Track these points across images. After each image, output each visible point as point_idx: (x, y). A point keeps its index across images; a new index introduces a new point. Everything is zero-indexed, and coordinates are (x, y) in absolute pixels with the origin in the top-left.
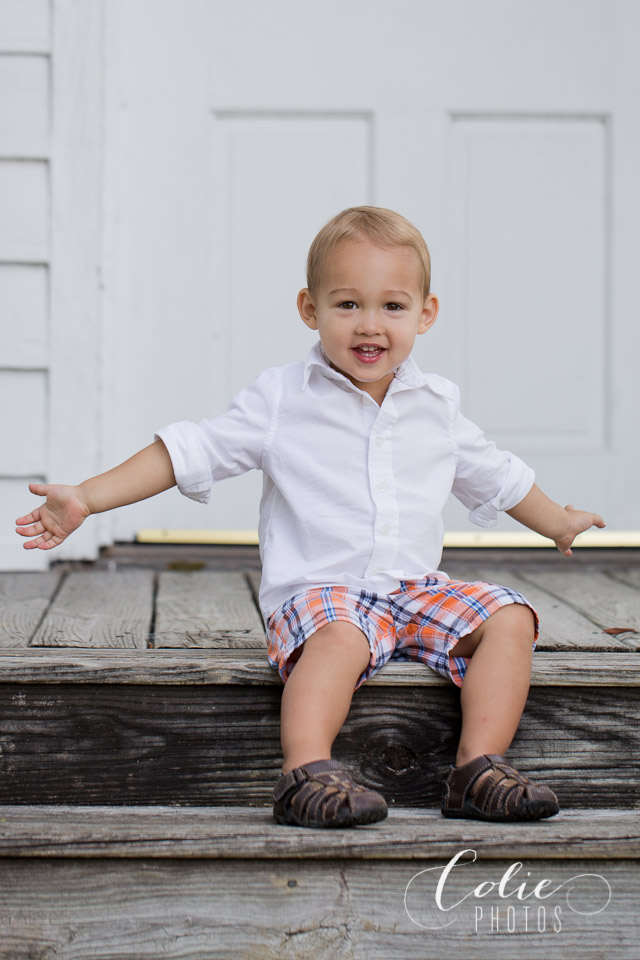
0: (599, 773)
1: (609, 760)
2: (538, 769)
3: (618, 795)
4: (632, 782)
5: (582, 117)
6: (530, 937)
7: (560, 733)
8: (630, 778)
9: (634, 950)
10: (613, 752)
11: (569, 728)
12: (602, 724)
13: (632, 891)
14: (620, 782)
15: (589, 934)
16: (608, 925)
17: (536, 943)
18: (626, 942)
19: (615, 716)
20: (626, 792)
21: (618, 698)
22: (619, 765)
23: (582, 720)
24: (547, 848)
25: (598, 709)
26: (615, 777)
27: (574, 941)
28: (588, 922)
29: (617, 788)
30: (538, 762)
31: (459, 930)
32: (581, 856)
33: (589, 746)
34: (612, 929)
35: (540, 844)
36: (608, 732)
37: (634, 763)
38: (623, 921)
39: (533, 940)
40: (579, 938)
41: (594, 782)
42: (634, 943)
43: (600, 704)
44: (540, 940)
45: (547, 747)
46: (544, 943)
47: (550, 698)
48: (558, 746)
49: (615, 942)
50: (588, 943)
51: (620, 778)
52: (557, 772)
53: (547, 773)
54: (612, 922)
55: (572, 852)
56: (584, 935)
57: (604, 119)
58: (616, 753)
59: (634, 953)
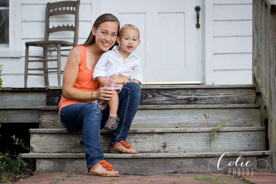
0: (167, 101)
2: (158, 101)
4: (172, 103)
5: (180, 13)
7: (161, 96)
11: (162, 95)
12: (167, 94)
13: (168, 114)
15: (162, 120)
16: (164, 118)
19: (169, 93)
21: (170, 90)
22: (170, 100)
23: (164, 94)
25: (167, 92)
26: (169, 102)
28: (161, 118)
30: (158, 100)
33: (165, 97)
36: (168, 95)
38: (166, 118)
40: (160, 120)
41: (166, 103)
43: (167, 91)
44: (155, 121)
45: (159, 98)
47: (159, 90)
48: (161, 98)
49: (165, 121)
52: (161, 101)
53: (159, 102)
57: (184, 13)
58: (169, 98)
59: (168, 122)
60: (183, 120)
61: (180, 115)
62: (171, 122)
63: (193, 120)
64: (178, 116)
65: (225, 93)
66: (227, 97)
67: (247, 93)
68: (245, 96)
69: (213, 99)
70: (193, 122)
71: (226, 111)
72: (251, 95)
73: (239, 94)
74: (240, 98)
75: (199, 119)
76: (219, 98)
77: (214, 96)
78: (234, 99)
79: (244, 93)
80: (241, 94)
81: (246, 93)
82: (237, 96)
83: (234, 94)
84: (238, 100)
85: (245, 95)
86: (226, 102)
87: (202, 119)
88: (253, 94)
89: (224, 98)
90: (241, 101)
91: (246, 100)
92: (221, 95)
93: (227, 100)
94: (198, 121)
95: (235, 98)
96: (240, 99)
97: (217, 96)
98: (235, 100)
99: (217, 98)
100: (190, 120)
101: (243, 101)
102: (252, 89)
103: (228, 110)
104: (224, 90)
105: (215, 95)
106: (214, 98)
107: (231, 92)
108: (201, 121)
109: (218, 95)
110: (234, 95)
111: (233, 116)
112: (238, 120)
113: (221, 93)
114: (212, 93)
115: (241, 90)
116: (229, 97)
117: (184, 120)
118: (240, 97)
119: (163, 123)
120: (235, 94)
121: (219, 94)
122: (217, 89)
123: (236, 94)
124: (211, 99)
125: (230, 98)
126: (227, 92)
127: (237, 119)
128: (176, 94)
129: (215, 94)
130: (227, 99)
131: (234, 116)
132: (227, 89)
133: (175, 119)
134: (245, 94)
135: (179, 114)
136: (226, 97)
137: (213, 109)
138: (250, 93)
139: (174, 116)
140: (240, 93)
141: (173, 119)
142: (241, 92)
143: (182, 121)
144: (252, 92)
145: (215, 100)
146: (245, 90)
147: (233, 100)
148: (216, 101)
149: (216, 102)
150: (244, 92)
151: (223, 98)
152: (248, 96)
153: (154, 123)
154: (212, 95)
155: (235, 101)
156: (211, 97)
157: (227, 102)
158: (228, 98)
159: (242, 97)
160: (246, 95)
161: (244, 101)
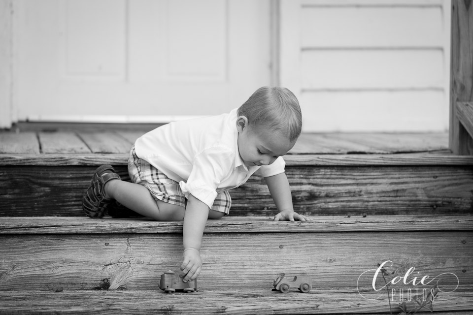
1: (236, 196)
3: (240, 211)
6: (206, 265)
8: (245, 203)
9: (249, 270)
10: (238, 193)
13: (248, 246)
14: (241, 205)
15: (230, 264)
16: (238, 260)
17: (209, 268)
18: (246, 267)
20: (243, 209)
24: (213, 228)
26: (239, 203)
27: (224, 267)
28: (230, 259)
29: (240, 208)
31: (177, 263)
32: (227, 232)
34: (240, 262)
35: (210, 227)
37: (247, 197)
38: (244, 258)
39: (207, 266)
40: (226, 266)
42: (249, 267)
44: (210, 267)
46: (212, 268)
49: (241, 267)
50: (230, 267)
51: (241, 203)
54: (240, 259)
55: (224, 230)
56: (228, 264)
59: (249, 272)
60: (292, 266)
61: (285, 250)
62: (258, 271)
63: (319, 264)
64: (278, 252)
65: (392, 178)
66: (397, 191)
67: (450, 180)
68: (447, 189)
69: (360, 195)
70: (321, 270)
71: (414, 240)
72: (461, 186)
73: (431, 181)
74: (433, 195)
75: (338, 263)
76: (377, 193)
77: (363, 188)
78: (417, 196)
79: (444, 180)
80: (435, 183)
81: (448, 180)
82: (424, 189)
83: (415, 182)
84: (426, 198)
85: (445, 186)
86: (394, 204)
87: (345, 263)
88: (468, 183)
89: (391, 192)
90: (436, 201)
91: (448, 199)
92: (380, 184)
93: (398, 198)
94: (335, 268)
95: (419, 192)
96: (433, 197)
97: (370, 188)
98: (418, 198)
99: (371, 193)
100: (311, 264)
101: (440, 203)
102: (465, 170)
103: (418, 238)
104: (389, 170)
105: (366, 184)
106: (362, 193)
107: (407, 177)
108: (342, 267)
109: (372, 184)
110: (417, 185)
111: (431, 254)
112: (447, 265)
113: (383, 178)
114: (357, 179)
115: (436, 172)
116: (404, 190)
117: (295, 266)
118: (433, 190)
119: (235, 273)
120: (419, 182)
121: (375, 181)
122: (371, 169)
123: (423, 182)
124: (354, 196)
125: (406, 194)
126: (397, 176)
127: (444, 263)
128: (258, 181)
129: (364, 181)
130: (397, 196)
131: (434, 254)
132: (397, 168)
133: (268, 263)
134: (446, 183)
135: (281, 247)
136: (394, 191)
137: (377, 234)
138: (460, 179)
139: (265, 253)
140: (432, 179)
141: (262, 261)
142: (437, 177)
143: (289, 266)
144: (465, 176)
145: (365, 197)
146: (447, 171)
147: (414, 198)
148: (368, 202)
149: (366, 203)
150: (445, 177)
151: (388, 192)
152: (454, 187)
153: (208, 273)
154: (358, 184)
155: (419, 200)
156: (353, 191)
157: (398, 204)
158: (399, 194)
159: (439, 191)
160: (449, 185)
161: (443, 202)
